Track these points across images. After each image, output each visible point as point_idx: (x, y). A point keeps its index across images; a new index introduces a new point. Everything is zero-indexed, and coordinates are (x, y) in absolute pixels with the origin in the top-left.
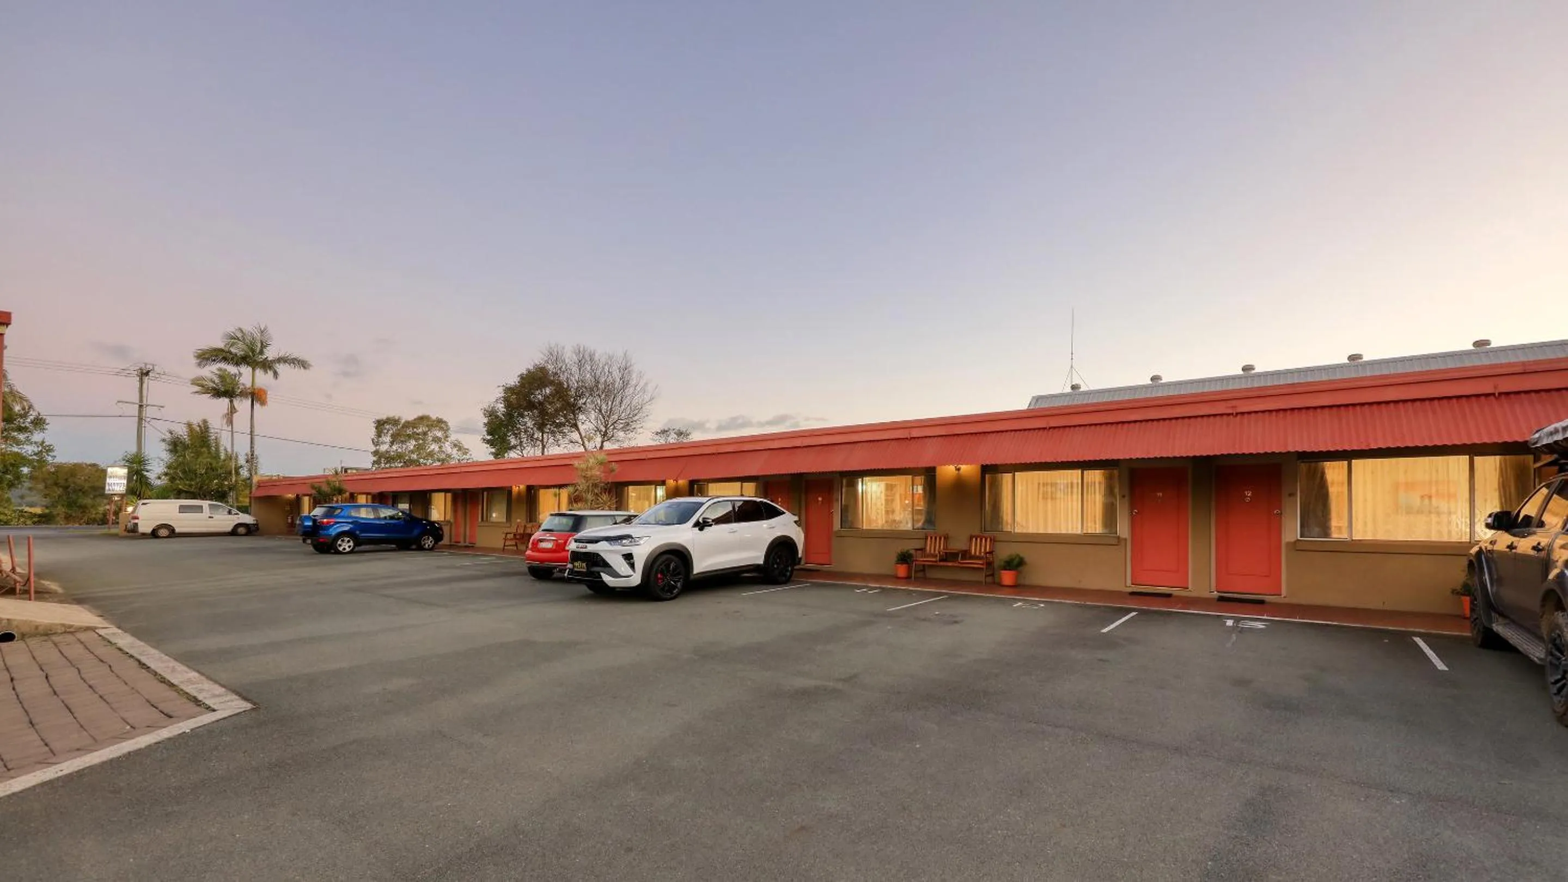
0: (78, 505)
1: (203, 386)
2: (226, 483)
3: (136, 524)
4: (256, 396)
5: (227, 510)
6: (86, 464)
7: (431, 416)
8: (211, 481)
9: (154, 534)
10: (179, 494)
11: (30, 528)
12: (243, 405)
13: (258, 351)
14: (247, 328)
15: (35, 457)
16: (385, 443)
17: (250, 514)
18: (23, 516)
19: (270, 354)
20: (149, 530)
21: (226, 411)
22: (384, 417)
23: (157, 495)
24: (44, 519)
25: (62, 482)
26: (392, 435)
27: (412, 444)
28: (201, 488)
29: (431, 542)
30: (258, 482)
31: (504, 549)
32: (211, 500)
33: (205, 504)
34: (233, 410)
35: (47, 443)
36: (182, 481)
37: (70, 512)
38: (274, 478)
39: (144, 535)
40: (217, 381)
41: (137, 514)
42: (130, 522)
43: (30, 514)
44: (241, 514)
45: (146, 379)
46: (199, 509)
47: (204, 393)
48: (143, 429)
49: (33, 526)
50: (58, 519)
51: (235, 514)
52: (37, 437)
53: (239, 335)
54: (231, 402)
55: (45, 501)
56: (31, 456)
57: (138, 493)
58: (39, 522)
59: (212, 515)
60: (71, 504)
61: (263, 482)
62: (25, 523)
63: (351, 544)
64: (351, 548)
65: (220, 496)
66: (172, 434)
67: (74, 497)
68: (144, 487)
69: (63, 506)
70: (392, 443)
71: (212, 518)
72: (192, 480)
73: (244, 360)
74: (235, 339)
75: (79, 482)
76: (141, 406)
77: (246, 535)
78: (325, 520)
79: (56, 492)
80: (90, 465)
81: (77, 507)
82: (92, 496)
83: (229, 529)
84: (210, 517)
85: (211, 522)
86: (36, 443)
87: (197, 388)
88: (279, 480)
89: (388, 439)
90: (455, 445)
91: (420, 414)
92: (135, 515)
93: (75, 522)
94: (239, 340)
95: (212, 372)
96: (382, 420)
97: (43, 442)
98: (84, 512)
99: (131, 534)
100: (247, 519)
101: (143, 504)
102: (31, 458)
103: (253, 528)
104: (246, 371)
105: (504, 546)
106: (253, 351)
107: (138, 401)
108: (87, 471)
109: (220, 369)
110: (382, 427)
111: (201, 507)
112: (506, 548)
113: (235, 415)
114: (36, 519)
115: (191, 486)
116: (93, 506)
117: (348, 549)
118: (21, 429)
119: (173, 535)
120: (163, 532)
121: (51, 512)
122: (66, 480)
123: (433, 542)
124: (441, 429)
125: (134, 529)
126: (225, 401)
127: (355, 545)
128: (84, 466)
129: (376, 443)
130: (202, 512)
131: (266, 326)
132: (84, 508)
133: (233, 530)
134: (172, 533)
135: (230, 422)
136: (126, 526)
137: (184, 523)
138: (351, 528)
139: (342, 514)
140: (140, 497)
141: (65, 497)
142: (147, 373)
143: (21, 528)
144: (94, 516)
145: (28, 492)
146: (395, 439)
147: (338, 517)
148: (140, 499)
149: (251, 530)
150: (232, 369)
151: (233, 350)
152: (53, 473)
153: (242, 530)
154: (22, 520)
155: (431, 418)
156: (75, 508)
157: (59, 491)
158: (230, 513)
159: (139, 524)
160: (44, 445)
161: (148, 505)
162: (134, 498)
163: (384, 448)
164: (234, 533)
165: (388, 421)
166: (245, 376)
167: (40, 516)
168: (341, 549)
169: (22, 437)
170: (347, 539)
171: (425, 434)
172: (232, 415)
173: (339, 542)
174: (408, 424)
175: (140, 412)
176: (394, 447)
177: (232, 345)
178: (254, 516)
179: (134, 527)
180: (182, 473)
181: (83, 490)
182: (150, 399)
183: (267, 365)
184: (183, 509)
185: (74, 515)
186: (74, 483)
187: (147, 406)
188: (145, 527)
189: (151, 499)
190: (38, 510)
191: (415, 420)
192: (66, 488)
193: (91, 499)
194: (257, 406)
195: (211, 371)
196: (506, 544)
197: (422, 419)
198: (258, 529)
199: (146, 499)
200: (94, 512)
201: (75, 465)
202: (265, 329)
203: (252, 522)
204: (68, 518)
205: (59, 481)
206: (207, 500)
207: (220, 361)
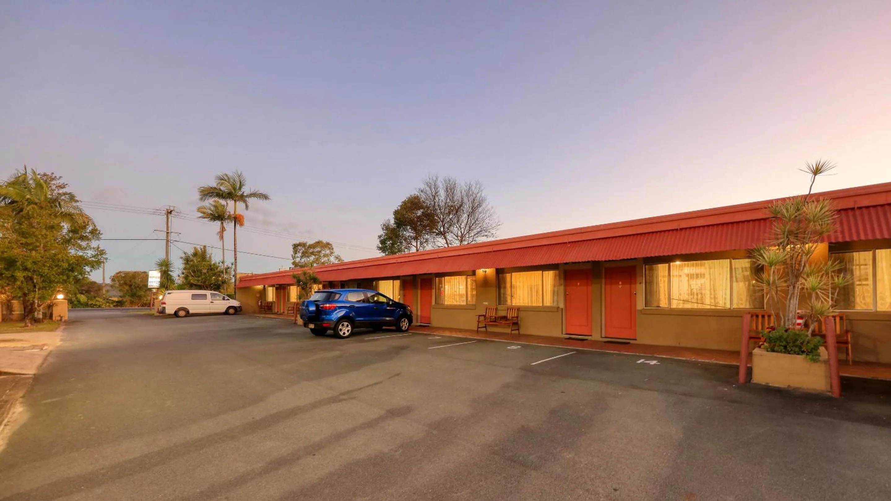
0: (137, 295)
1: (204, 213)
2: (220, 279)
3: (164, 308)
4: (237, 220)
5: (222, 297)
6: (141, 272)
7: (323, 241)
8: (211, 277)
9: (176, 314)
10: (191, 286)
11: (113, 309)
12: (229, 226)
13: (238, 188)
14: (230, 174)
15: (93, 259)
16: (298, 257)
17: (235, 299)
18: (108, 302)
19: (246, 190)
20: (173, 312)
21: (219, 230)
22: (298, 243)
23: (178, 287)
24: (119, 304)
25: (128, 282)
26: (302, 253)
27: (312, 258)
28: (205, 282)
29: (406, 324)
30: (240, 278)
31: (478, 330)
32: (211, 290)
33: (208, 293)
34: (223, 229)
35: (102, 249)
36: (193, 277)
37: (132, 300)
38: (249, 275)
39: (170, 316)
40: (212, 208)
41: (165, 300)
42: (160, 306)
43: (112, 301)
44: (231, 300)
45: (170, 216)
46: (204, 296)
47: (204, 218)
48: (169, 247)
49: (114, 308)
50: (126, 304)
51: (227, 300)
52: (94, 244)
53: (226, 178)
54: (222, 223)
55: (121, 294)
56: (91, 258)
57: (166, 286)
58: (117, 306)
59: (213, 301)
60: (133, 295)
61: (243, 278)
62: (109, 306)
63: (349, 328)
64: (350, 331)
65: (217, 287)
66: (185, 254)
67: (135, 290)
68: (169, 282)
69: (129, 296)
70: (302, 257)
71: (213, 302)
72: (198, 277)
73: (230, 195)
74: (223, 180)
75: (136, 281)
76: (168, 233)
77: (234, 314)
78: (328, 305)
79: (125, 288)
80: (143, 273)
81: (137, 296)
82: (144, 291)
83: (223, 310)
84: (212, 302)
85: (212, 306)
86: (94, 248)
87: (201, 215)
88: (252, 276)
89: (299, 255)
90: (337, 258)
91: (317, 240)
92: (164, 301)
93: (135, 305)
94: (226, 180)
95: (211, 204)
96: (297, 244)
97: (98, 248)
98: (140, 299)
99: (161, 315)
100: (235, 303)
101: (169, 293)
102: (90, 259)
103: (239, 309)
104: (231, 203)
105: (478, 328)
106: (235, 189)
107: (165, 230)
108: (141, 276)
109: (215, 201)
110: (297, 248)
111: (206, 295)
112: (479, 329)
113: (225, 232)
114: (115, 304)
115: (198, 281)
116: (145, 296)
117: (347, 334)
118: (82, 238)
119: (188, 315)
120: (182, 313)
121: (123, 300)
122: (130, 281)
123: (408, 324)
124: (330, 249)
125: (163, 311)
126: (218, 223)
127: (352, 328)
128: (140, 273)
129: (294, 258)
130: (206, 299)
131: (241, 172)
132: (140, 297)
133: (226, 311)
134: (188, 314)
135: (222, 238)
136: (158, 309)
137: (196, 306)
138: (346, 312)
139: (340, 299)
140: (167, 289)
141: (130, 291)
142: (171, 212)
143: (107, 309)
144: (145, 302)
145: (111, 288)
146: (304, 254)
147: (337, 301)
148: (167, 290)
149: (237, 311)
150: (222, 202)
151: (222, 188)
152: (124, 277)
153: (231, 311)
154: (108, 304)
155: (323, 242)
156: (135, 297)
157: (127, 288)
158: (224, 299)
159: (166, 308)
160: (99, 250)
161: (172, 294)
162: (163, 290)
163: (298, 260)
164: (226, 313)
165: (300, 245)
166: (230, 206)
167: (117, 302)
168: (341, 333)
169: (84, 244)
170: (346, 324)
171: (320, 252)
172: (223, 233)
173: (340, 327)
174: (311, 246)
175: (167, 236)
176: (303, 260)
177: (221, 185)
178: (239, 301)
179: (163, 310)
180: (193, 272)
181: (140, 286)
182: (172, 229)
183: (242, 198)
184: (194, 297)
185: (134, 301)
186: (135, 283)
187: (171, 232)
188: (170, 310)
189: (174, 290)
190: (116, 299)
191: (314, 243)
192: (130, 286)
193: (143, 292)
194: (238, 226)
195: (210, 202)
196: (479, 326)
197: (318, 243)
198: (241, 310)
199: (171, 290)
200: (146, 299)
201: (135, 272)
202: (241, 174)
203: (238, 305)
204: (132, 303)
205: (127, 282)
206: (208, 290)
207: (215, 197)
